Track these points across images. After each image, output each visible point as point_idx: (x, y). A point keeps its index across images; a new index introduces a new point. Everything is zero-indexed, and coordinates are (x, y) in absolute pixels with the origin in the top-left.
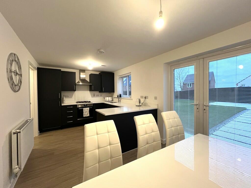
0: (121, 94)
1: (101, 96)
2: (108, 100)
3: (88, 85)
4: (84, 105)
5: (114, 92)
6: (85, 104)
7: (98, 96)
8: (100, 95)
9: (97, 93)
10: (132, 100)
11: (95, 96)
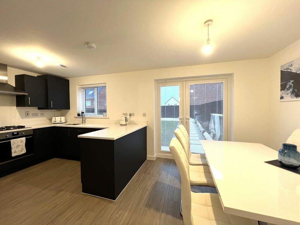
0: (83, 111)
1: (42, 115)
2: (60, 122)
3: (13, 95)
4: (13, 133)
5: (69, 109)
6: (15, 132)
7: (35, 115)
8: (39, 115)
9: (34, 110)
10: (108, 118)
11: (29, 116)
